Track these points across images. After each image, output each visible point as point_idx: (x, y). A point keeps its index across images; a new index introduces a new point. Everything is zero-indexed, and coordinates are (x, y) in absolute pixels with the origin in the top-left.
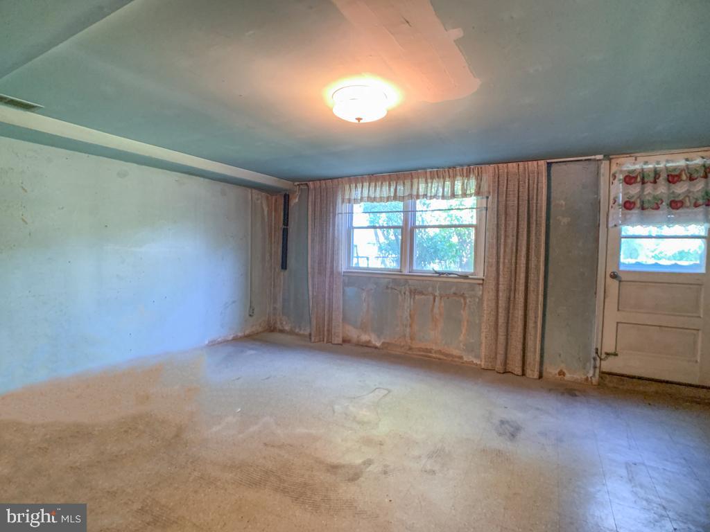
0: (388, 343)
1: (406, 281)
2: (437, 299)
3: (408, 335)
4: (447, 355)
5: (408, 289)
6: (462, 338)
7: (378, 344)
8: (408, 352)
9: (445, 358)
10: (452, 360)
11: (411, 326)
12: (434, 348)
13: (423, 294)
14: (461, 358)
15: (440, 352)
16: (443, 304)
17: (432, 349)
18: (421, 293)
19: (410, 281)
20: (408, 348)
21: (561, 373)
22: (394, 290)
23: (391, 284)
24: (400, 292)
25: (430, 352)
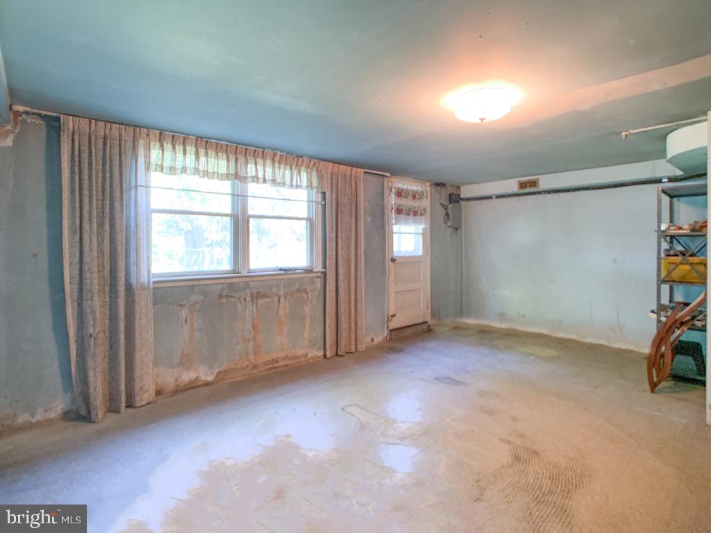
0: (226, 371)
1: (247, 284)
2: (282, 300)
3: (251, 350)
4: (293, 358)
5: (249, 293)
6: (306, 335)
7: (210, 378)
8: (252, 372)
9: (291, 362)
10: (298, 362)
11: (254, 339)
12: (280, 355)
13: (267, 297)
14: (306, 355)
15: (286, 358)
16: (287, 304)
17: (279, 357)
18: (265, 296)
19: (251, 284)
20: (252, 367)
21: (372, 340)
22: (230, 299)
23: (226, 291)
24: (240, 300)
25: (278, 362)
